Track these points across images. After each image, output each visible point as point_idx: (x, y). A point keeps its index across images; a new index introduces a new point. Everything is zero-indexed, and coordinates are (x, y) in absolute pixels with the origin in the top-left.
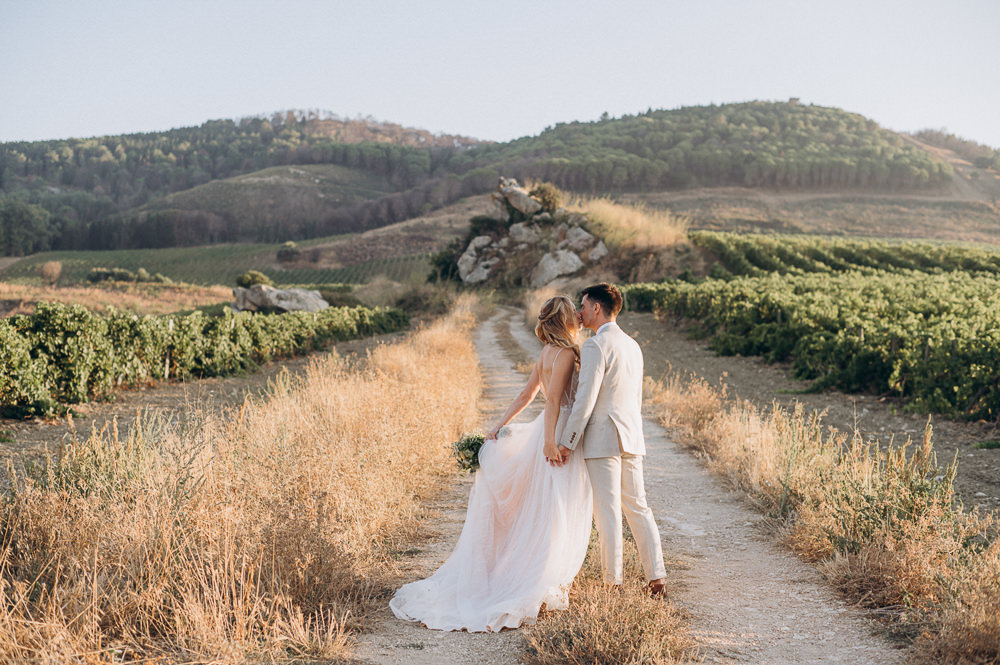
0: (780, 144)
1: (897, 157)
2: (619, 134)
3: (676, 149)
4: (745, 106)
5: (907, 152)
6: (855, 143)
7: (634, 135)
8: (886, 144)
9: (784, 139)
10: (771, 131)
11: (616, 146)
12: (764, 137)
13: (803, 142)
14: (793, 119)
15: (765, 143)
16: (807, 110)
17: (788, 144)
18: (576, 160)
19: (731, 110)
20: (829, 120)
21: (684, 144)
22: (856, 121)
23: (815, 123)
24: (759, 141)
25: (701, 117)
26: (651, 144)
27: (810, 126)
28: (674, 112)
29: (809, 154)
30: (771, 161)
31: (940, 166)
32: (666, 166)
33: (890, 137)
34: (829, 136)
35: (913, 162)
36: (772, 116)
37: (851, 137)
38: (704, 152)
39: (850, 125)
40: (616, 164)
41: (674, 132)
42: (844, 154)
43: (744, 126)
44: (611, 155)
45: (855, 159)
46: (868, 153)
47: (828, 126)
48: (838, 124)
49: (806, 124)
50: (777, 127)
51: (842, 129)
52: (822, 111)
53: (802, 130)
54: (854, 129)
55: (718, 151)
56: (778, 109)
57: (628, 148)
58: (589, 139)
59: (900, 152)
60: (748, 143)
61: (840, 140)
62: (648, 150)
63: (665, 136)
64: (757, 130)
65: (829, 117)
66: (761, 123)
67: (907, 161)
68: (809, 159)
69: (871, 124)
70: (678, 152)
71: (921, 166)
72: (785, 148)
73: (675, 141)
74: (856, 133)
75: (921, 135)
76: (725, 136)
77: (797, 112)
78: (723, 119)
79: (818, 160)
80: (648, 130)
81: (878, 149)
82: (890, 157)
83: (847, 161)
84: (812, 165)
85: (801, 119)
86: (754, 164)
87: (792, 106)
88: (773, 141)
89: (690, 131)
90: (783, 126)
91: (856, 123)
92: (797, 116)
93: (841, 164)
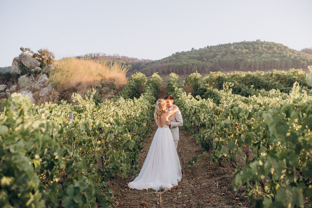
0: (252, 55)
1: (295, 57)
2: (196, 55)
3: (215, 58)
4: (241, 43)
5: (299, 56)
6: (280, 53)
7: (201, 54)
8: (291, 53)
9: (254, 53)
10: (250, 51)
11: (194, 58)
12: (247, 53)
13: (261, 54)
14: (258, 46)
15: (247, 55)
16: (262, 43)
17: (255, 55)
18: (179, 64)
19: (236, 45)
20: (270, 46)
21: (218, 56)
22: (280, 46)
23: (265, 47)
24: (245, 54)
25: (225, 47)
26: (206, 57)
27: (264, 49)
28: (216, 46)
29: (263, 58)
30: (249, 60)
31: (311, 60)
32: (211, 65)
33: (293, 51)
34: (271, 51)
35: (301, 59)
36: (250, 46)
37: (278, 51)
38: (225, 59)
39: (278, 47)
40: (193, 64)
41: (215, 53)
42: (276, 57)
43: (240, 49)
44: (192, 61)
45: (280, 59)
46: (284, 57)
47: (270, 48)
48: (274, 47)
49: (262, 48)
50: (252, 49)
51: (275, 49)
52: (268, 43)
53: (261, 50)
54: (279, 49)
55: (230, 58)
56: (253, 44)
57: (198, 59)
58: (185, 57)
59: (296, 56)
60: (241, 55)
61: (274, 52)
62: (205, 59)
63: (212, 54)
64: (245, 50)
65: (270, 45)
66: (246, 48)
67: (299, 59)
68: (263, 59)
69: (286, 47)
70: (216, 59)
71: (304, 60)
72: (255, 56)
73: (215, 56)
74: (280, 50)
75: (303, 51)
76: (233, 53)
77: (259, 44)
78: (232, 47)
79: (266, 60)
80: (206, 52)
81: (288, 55)
82: (293, 57)
83: (277, 59)
84: (264, 62)
85: (261, 46)
86: (243, 62)
87: (258, 42)
88: (250, 54)
89: (220, 52)
90: (254, 49)
91: (279, 47)
92: (259, 45)
93: (275, 61)
